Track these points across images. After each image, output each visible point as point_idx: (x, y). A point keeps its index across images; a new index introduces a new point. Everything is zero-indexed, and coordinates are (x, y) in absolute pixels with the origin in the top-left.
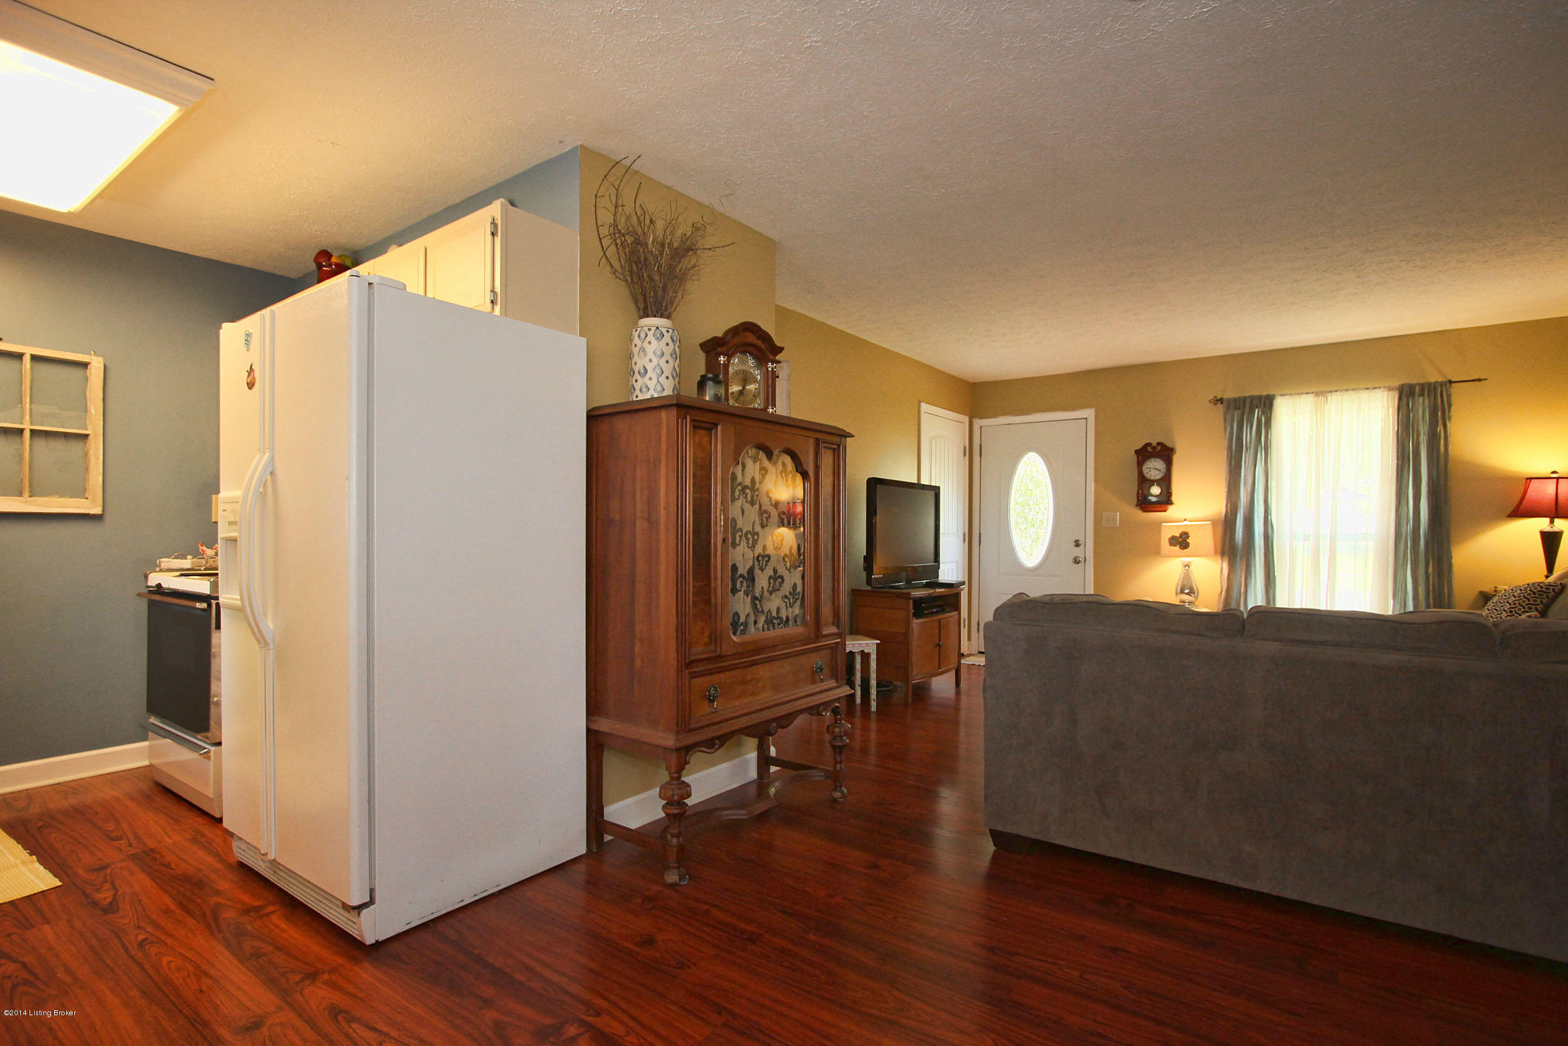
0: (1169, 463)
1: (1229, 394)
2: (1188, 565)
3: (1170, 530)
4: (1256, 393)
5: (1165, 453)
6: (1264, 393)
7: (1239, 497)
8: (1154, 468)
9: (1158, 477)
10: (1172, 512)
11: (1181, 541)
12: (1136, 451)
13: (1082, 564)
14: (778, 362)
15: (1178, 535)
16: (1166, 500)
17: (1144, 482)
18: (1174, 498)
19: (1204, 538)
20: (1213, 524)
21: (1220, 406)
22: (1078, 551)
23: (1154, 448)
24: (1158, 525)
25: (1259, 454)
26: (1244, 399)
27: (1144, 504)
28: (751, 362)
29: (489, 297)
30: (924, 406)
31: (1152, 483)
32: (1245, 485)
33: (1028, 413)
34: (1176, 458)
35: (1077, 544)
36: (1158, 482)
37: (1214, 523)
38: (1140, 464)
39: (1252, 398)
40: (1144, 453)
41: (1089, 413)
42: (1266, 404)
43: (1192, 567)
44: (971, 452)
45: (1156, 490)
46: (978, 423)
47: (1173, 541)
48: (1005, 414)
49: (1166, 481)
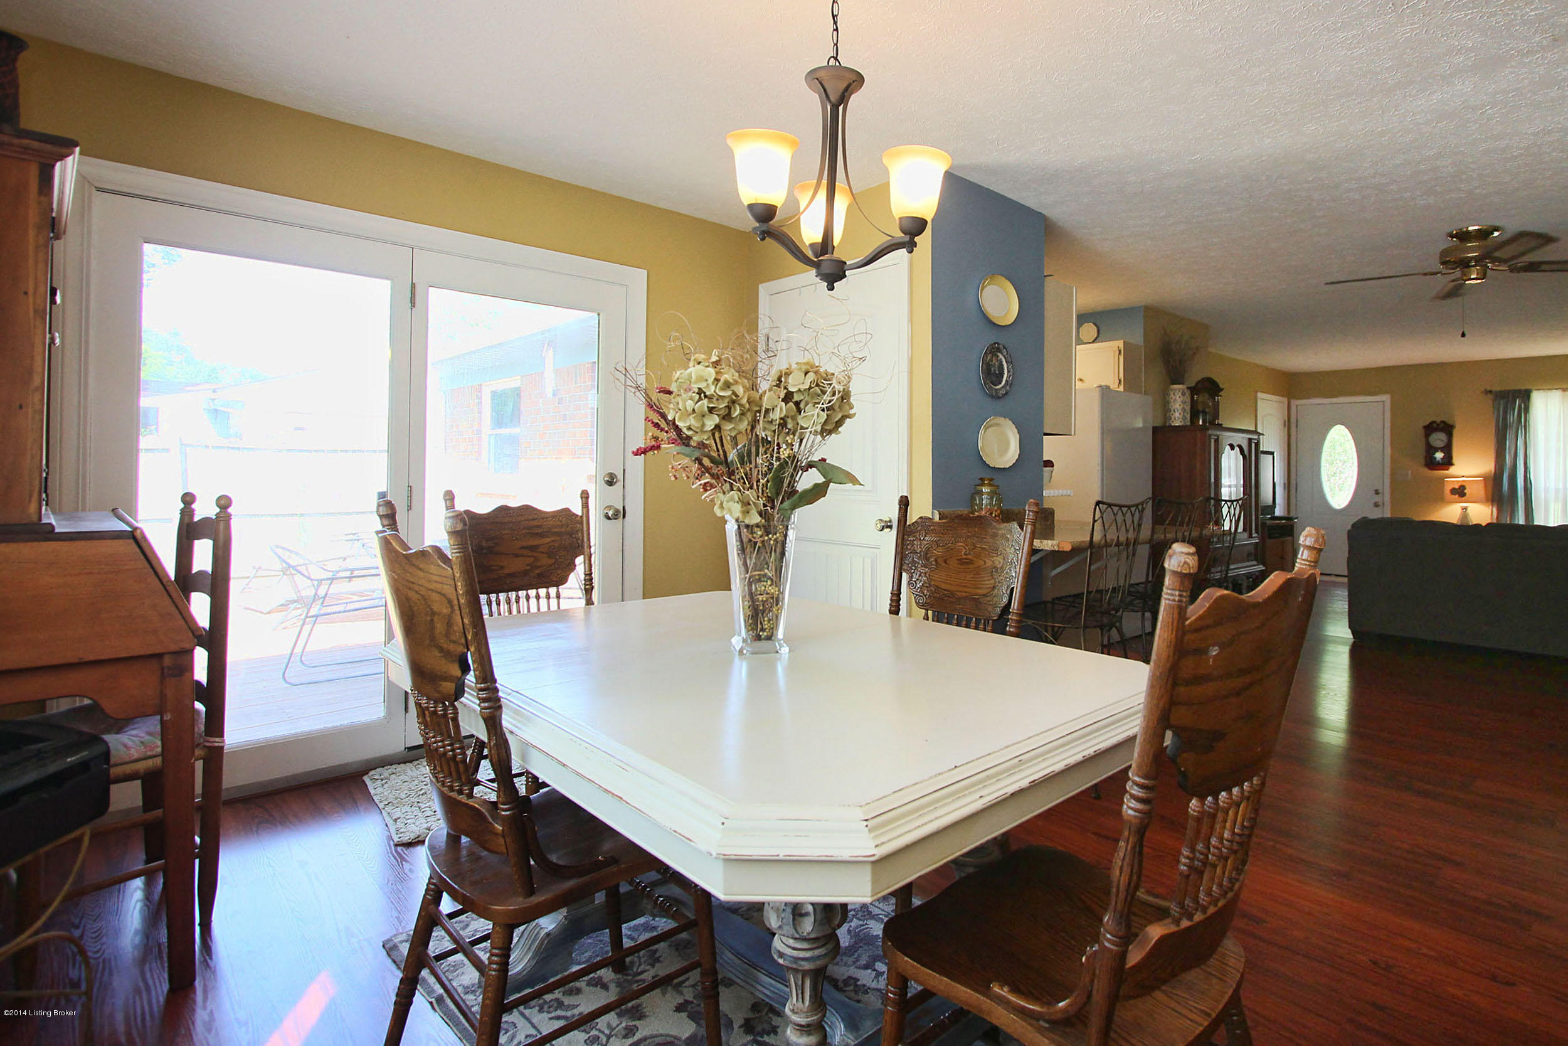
0: (1450, 435)
1: (1497, 388)
2: (1466, 508)
3: (1452, 483)
4: (1518, 388)
5: (1448, 429)
6: (1523, 388)
7: (1505, 462)
8: (1438, 439)
9: (1442, 446)
10: (1452, 470)
11: (1460, 492)
12: (1425, 427)
13: (1381, 507)
14: (1221, 396)
15: (1457, 487)
16: (1448, 462)
17: (1431, 450)
18: (1454, 460)
19: (1476, 489)
20: (1484, 480)
21: (1490, 396)
22: (1377, 498)
23: (1438, 425)
24: (1441, 480)
25: (1520, 431)
26: (1508, 392)
27: (1432, 464)
28: (1207, 396)
29: (1117, 382)
30: (1260, 395)
31: (1436, 450)
32: (1510, 452)
33: (1336, 396)
34: (1455, 433)
35: (1377, 492)
36: (1442, 449)
37: (1486, 478)
38: (1427, 436)
39: (1515, 391)
40: (1430, 429)
41: (1386, 398)
42: (1526, 396)
43: (1469, 510)
44: (1289, 425)
45: (1439, 455)
46: (1294, 403)
47: (1453, 491)
48: (1316, 397)
49: (1448, 449)
